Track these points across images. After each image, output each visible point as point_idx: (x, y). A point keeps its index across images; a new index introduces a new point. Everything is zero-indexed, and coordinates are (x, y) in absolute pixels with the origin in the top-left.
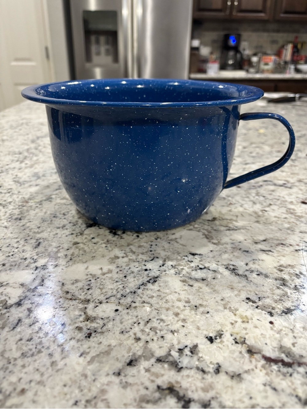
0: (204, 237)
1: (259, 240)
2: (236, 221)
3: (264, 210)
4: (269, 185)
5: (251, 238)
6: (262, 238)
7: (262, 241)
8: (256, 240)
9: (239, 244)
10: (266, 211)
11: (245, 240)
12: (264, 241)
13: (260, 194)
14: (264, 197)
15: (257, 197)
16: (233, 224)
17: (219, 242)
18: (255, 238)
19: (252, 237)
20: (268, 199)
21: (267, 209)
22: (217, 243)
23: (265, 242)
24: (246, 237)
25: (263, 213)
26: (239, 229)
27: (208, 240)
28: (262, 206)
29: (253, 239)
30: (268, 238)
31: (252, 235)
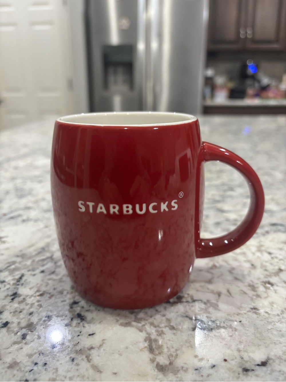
0: (146, 347)
1: (254, 360)
2: (216, 307)
3: (269, 283)
4: (279, 231)
5: (236, 353)
6: (259, 356)
7: (258, 365)
8: (246, 362)
9: (211, 371)
10: (272, 285)
11: (225, 360)
12: (264, 364)
13: (263, 248)
14: (270, 253)
15: (258, 254)
16: (209, 313)
17: (171, 364)
18: (246, 356)
19: (239, 351)
20: (276, 258)
21: (273, 280)
22: (166, 366)
23: (264, 368)
24: (228, 351)
25: (266, 288)
26: (219, 327)
27: (151, 356)
28: (266, 273)
29: (242, 358)
30: (272, 355)
31: (242, 347)
